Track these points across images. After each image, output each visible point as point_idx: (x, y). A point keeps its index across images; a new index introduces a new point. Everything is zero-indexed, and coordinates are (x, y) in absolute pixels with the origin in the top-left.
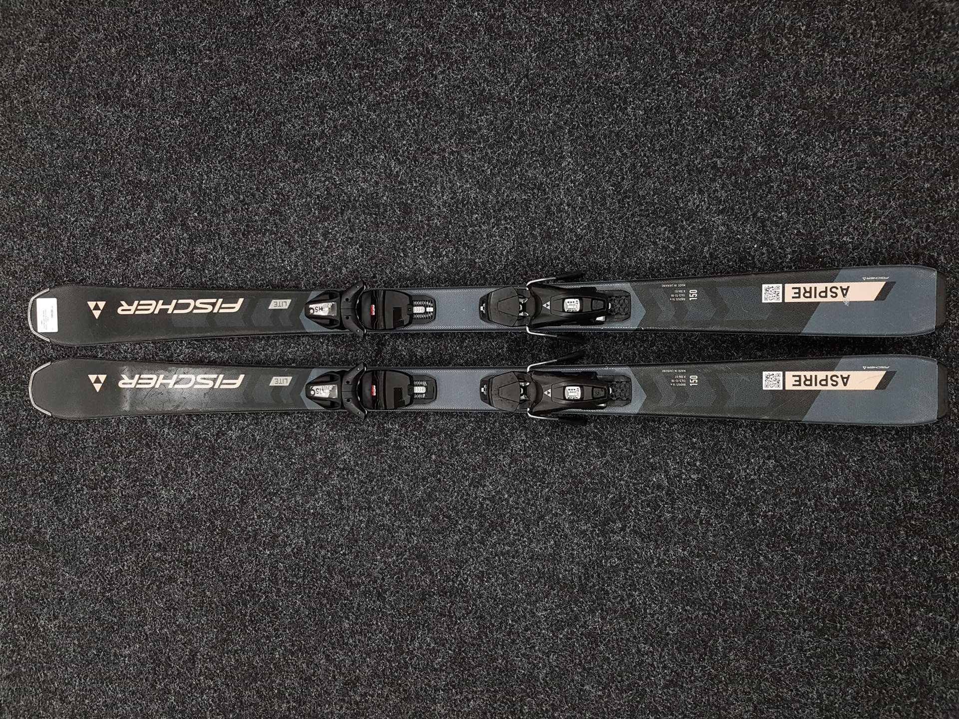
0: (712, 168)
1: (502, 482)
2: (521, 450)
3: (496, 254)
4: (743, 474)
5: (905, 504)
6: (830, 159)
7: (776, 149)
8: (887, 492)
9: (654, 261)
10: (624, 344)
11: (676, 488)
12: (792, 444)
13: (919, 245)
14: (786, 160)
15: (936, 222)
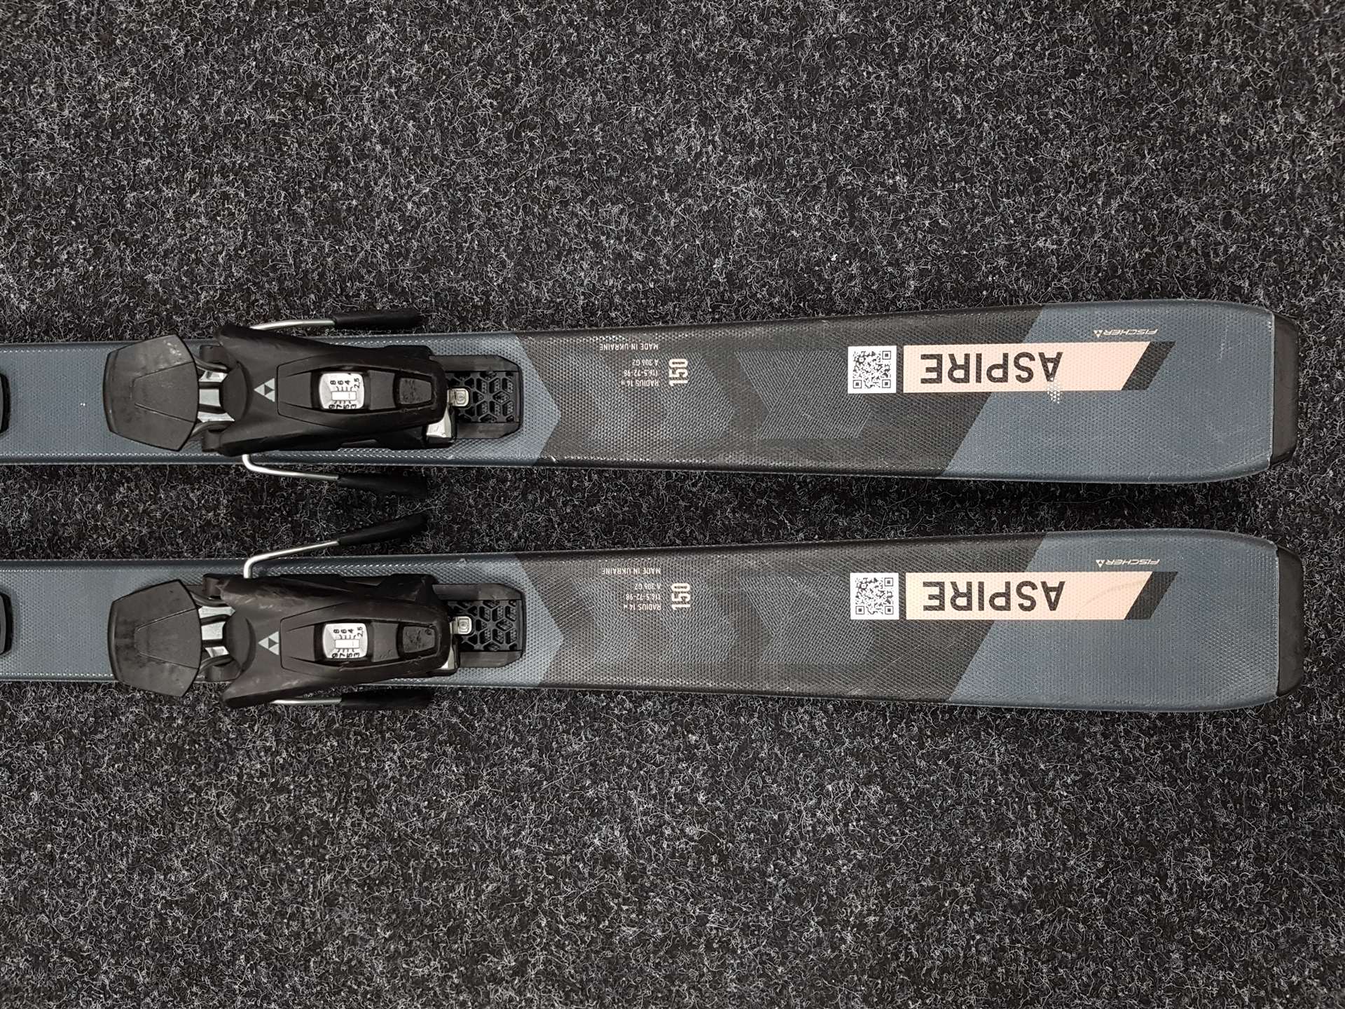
0: (731, 61)
1: (215, 859)
2: (263, 775)
3: (198, 261)
4: (807, 821)
5: (1182, 889)
6: (1006, 49)
7: (881, 18)
8: (1141, 861)
9: (595, 290)
10: (525, 499)
11: (649, 860)
12: (921, 746)
13: (1208, 263)
14: (904, 47)
15: (1245, 209)
